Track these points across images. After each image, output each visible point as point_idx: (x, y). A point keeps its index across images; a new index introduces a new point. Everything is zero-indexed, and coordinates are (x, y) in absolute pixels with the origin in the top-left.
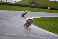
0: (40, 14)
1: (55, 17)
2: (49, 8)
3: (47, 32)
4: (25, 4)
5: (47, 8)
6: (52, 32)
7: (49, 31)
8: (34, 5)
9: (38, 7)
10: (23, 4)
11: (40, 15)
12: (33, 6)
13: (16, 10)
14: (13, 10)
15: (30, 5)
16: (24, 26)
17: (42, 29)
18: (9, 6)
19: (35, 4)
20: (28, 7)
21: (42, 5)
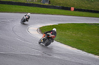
0: (57, 18)
1: (83, 24)
2: (73, 9)
3: (70, 48)
4: (31, 3)
5: (69, 9)
6: (78, 49)
7: (73, 47)
8: (47, 4)
9: (54, 6)
10: (29, 2)
11: (58, 21)
12: (46, 6)
13: (16, 12)
14: (11, 12)
15: (39, 3)
16: (40, 43)
17: (61, 43)
18: (4, 5)
19: (49, 2)
20: (36, 6)
21: (60, 4)
